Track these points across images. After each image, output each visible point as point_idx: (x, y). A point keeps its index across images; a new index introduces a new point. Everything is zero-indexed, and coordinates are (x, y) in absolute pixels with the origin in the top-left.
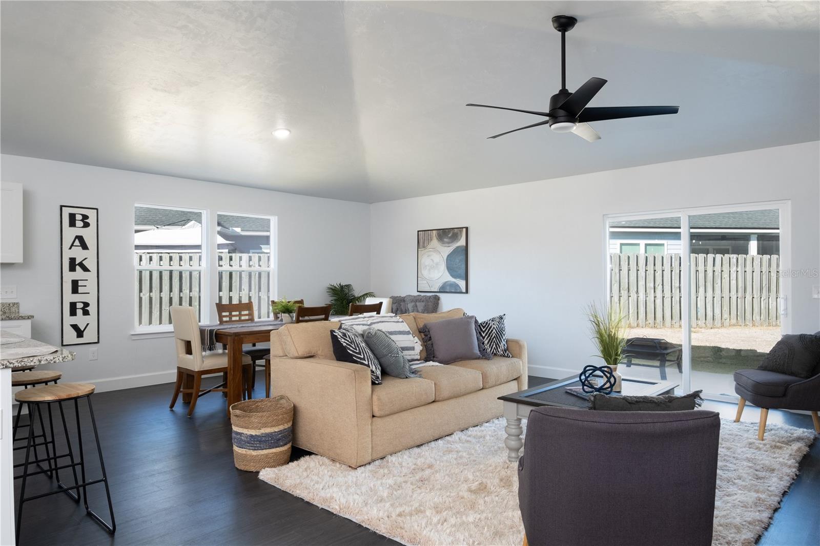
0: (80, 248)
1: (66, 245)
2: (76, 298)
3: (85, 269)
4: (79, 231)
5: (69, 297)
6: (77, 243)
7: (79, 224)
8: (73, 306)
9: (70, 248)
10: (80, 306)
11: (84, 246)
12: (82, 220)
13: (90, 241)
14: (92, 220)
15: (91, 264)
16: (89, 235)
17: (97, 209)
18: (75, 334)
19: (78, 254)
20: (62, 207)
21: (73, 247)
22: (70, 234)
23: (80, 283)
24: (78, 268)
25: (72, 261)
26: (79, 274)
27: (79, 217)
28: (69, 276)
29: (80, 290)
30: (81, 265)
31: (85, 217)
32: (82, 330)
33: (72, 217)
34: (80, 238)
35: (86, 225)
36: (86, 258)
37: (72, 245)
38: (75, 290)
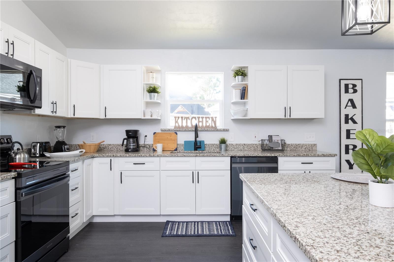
0: (352, 107)
1: (343, 106)
2: (349, 142)
3: (355, 122)
4: (350, 96)
5: (345, 141)
6: (350, 104)
7: (351, 91)
8: (347, 147)
9: (345, 108)
10: (351, 147)
11: (354, 106)
12: (352, 88)
13: (358, 103)
14: (358, 88)
15: (358, 118)
16: (356, 98)
17: (362, 80)
18: (348, 166)
19: (350, 111)
20: (340, 80)
21: (347, 107)
22: (345, 98)
23: (351, 132)
24: (350, 121)
25: (347, 116)
26: (351, 125)
27: (350, 86)
28: (345, 127)
29: (352, 136)
30: (352, 119)
31: (354, 86)
32: (352, 164)
33: (347, 86)
34: (351, 101)
35: (355, 91)
36: (355, 115)
37: (347, 106)
38: (348, 137)
